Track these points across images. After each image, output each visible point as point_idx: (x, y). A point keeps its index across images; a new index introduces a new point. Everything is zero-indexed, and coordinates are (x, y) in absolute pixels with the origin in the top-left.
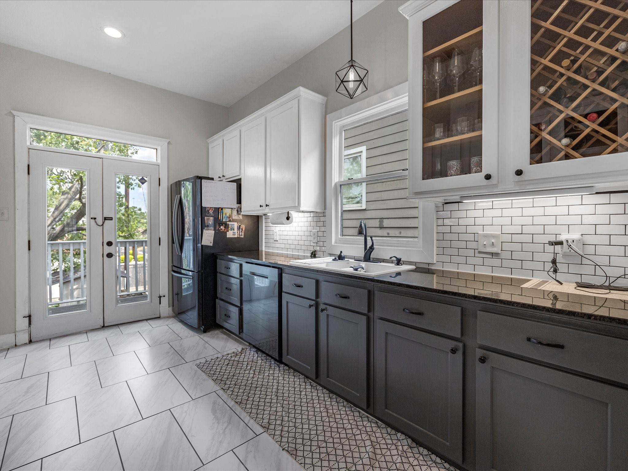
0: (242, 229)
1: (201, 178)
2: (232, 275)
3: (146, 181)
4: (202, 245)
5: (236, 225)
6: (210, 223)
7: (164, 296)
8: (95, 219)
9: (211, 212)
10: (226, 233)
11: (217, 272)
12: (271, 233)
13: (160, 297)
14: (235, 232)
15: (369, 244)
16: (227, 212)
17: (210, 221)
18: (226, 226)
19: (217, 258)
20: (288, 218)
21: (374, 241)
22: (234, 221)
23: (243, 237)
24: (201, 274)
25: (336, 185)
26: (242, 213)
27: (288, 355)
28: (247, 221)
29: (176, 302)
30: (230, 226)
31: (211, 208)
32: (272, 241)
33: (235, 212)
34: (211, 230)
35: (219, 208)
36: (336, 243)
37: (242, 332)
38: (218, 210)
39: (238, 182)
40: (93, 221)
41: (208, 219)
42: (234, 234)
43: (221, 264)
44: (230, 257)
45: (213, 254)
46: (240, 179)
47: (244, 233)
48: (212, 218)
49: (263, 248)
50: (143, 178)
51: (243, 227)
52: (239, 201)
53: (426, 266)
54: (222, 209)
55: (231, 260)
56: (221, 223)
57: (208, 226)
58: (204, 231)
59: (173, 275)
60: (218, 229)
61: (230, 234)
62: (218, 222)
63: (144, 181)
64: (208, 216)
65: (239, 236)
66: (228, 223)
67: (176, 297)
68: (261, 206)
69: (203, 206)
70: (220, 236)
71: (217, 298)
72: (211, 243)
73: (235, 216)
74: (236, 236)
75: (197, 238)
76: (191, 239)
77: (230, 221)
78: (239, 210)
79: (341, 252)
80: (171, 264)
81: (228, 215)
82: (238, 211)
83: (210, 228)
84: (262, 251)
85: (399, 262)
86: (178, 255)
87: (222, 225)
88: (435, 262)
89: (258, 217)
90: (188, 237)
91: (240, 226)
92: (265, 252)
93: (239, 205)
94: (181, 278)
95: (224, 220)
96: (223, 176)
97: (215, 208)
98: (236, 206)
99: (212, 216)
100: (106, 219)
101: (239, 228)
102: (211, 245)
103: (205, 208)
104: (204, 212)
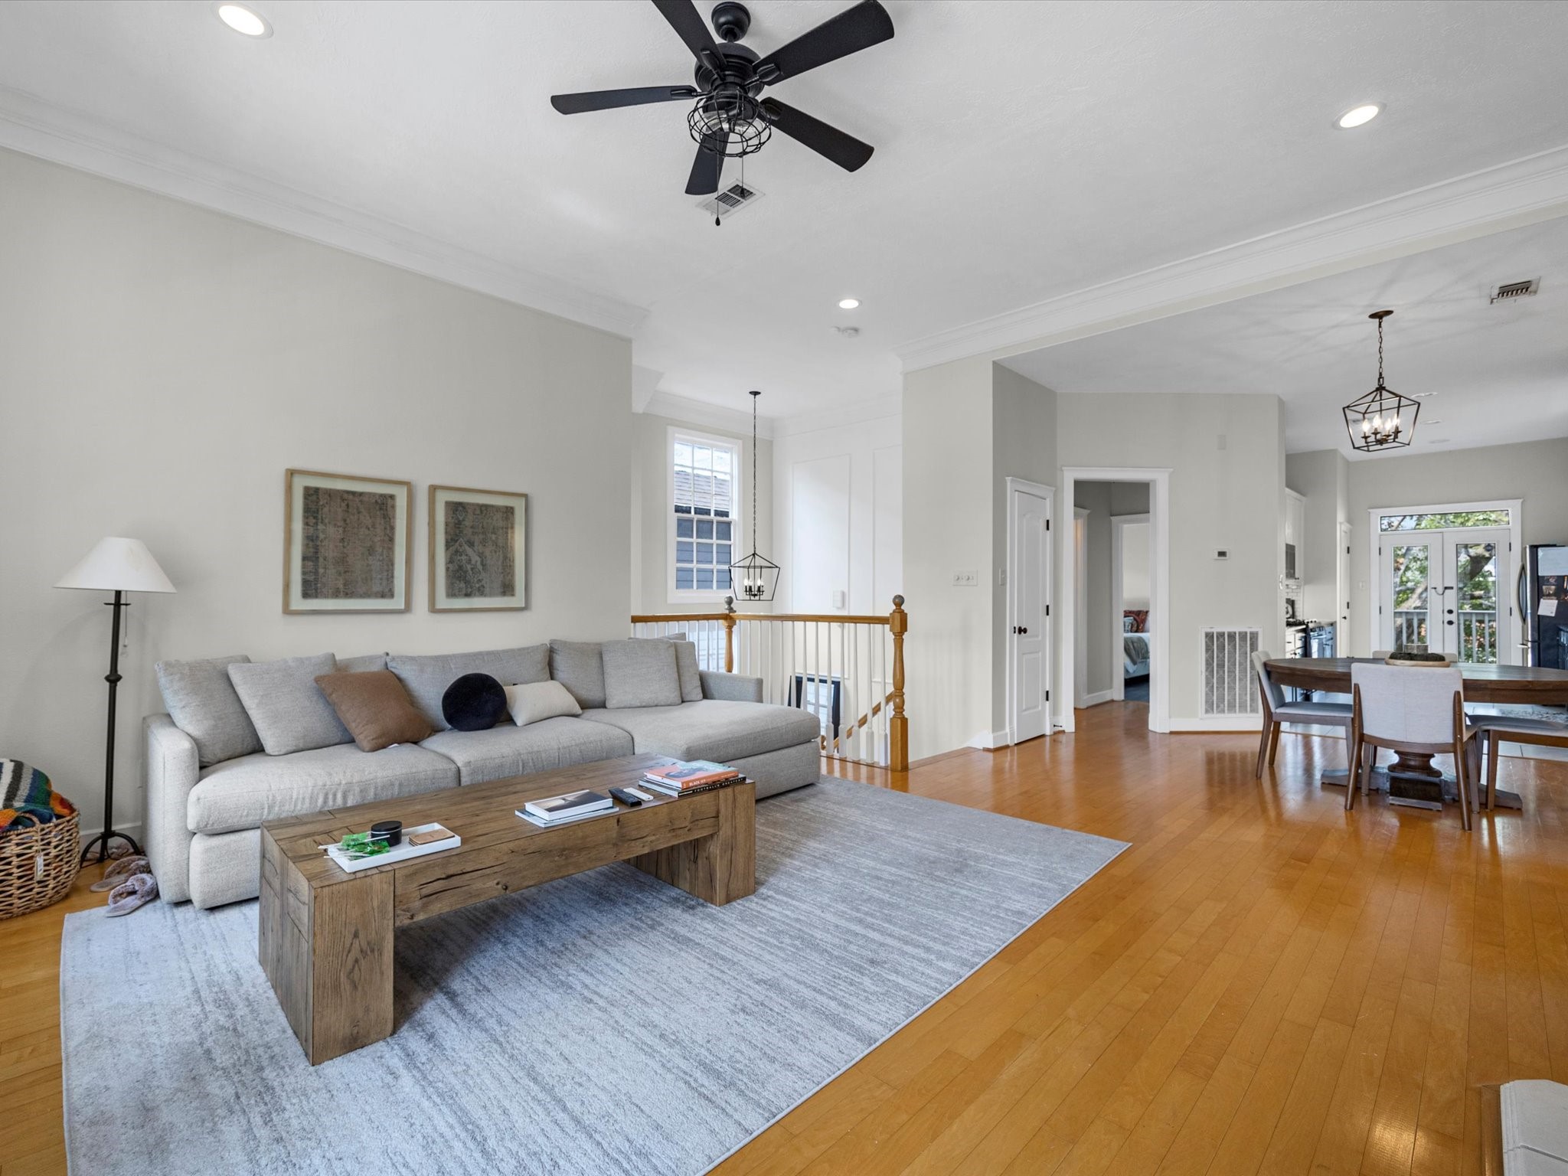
1: (1536, 546)
4: (1539, 616)
6: (1551, 593)
8: (1435, 588)
9: (1552, 581)
17: (1551, 590)
31: (1551, 577)
34: (1552, 599)
35: (1564, 577)
40: (1434, 590)
41: (1546, 589)
48: (1553, 588)
57: (1545, 597)
58: (1542, 600)
60: (1563, 599)
64: (1546, 586)
69: (1540, 574)
72: (1553, 612)
83: (1551, 597)
97: (1558, 576)
99: (1553, 585)
100: (1446, 588)
102: (1553, 615)
103: (1544, 577)
104: (1538, 581)
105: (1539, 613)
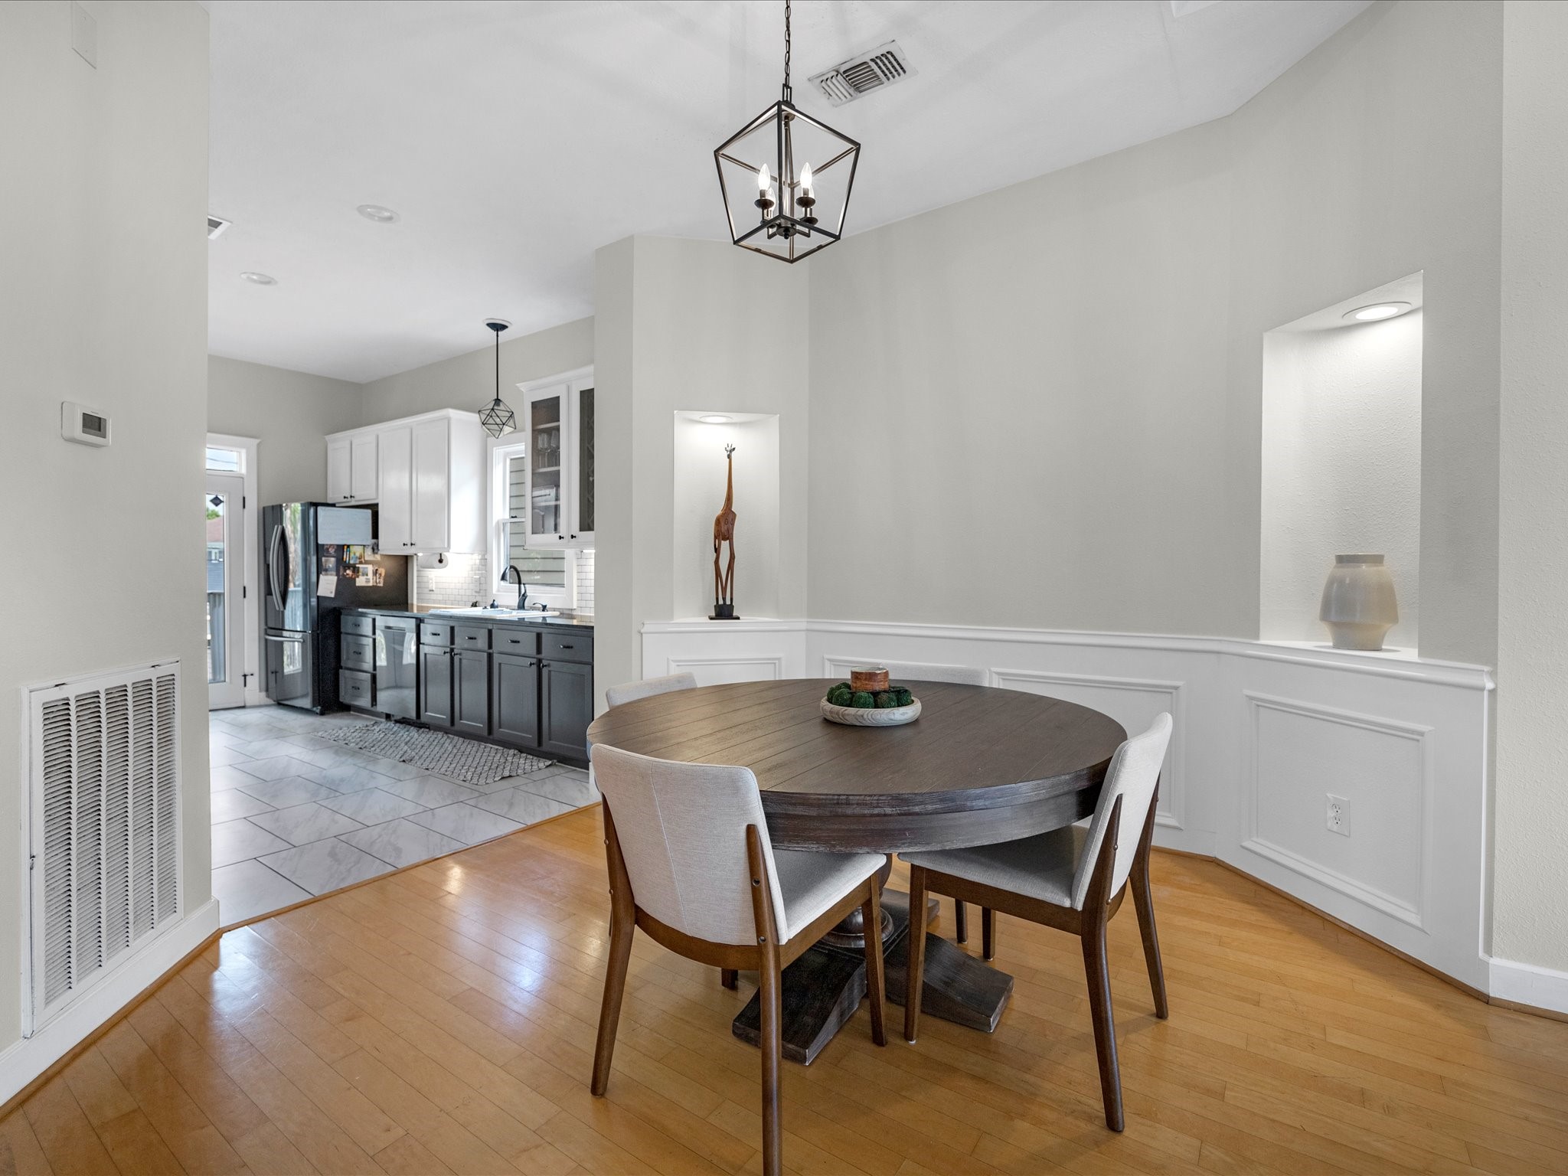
0: (380, 575)
1: (316, 505)
2: (363, 634)
3: (221, 502)
4: (318, 597)
5: (370, 568)
6: (331, 566)
7: (252, 675)
9: (332, 551)
10: (354, 580)
11: (341, 633)
12: (425, 579)
13: (245, 676)
14: (369, 579)
15: (523, 592)
16: (357, 551)
17: (331, 562)
18: (356, 570)
19: (340, 614)
20: (441, 561)
21: (527, 589)
22: (367, 562)
23: (381, 585)
24: (316, 634)
25: (498, 522)
26: (379, 552)
27: (426, 711)
28: (389, 564)
29: (272, 684)
30: (361, 570)
31: (331, 545)
32: (426, 591)
33: (369, 551)
34: (331, 575)
35: (344, 546)
36: (498, 591)
37: (376, 705)
38: (341, 549)
39: (374, 509)
41: (326, 561)
42: (368, 581)
43: (346, 623)
44: (360, 610)
45: (335, 608)
46: (377, 505)
47: (384, 580)
48: (333, 559)
49: (414, 599)
50: (217, 498)
51: (382, 571)
52: (375, 535)
53: (570, 612)
54: (348, 546)
55: (363, 615)
56: (348, 566)
57: (326, 570)
58: (321, 576)
59: (266, 640)
60: (343, 574)
61: (361, 581)
62: (342, 565)
63: (218, 502)
64: (327, 557)
65: (375, 584)
66: (357, 566)
67: (272, 677)
68: (404, 545)
69: (320, 542)
70: (345, 585)
71: (341, 668)
72: (331, 592)
73: (369, 555)
74: (371, 584)
75: (309, 588)
76: (298, 591)
77: (361, 563)
78: (375, 548)
79: (494, 601)
80: (263, 627)
81: (358, 555)
82: (373, 549)
83: (330, 573)
84: (412, 604)
85: (544, 608)
86: (279, 611)
87: (349, 568)
88: (574, 607)
89: (406, 557)
90: (295, 586)
91: (377, 570)
92: (418, 606)
93: (375, 541)
94: (282, 643)
95: (352, 562)
96: (351, 497)
97: (338, 546)
98: (370, 541)
99: (333, 557)
101: (375, 573)
102: (333, 595)
103: (323, 545)
104: (320, 550)
105: (319, 594)
